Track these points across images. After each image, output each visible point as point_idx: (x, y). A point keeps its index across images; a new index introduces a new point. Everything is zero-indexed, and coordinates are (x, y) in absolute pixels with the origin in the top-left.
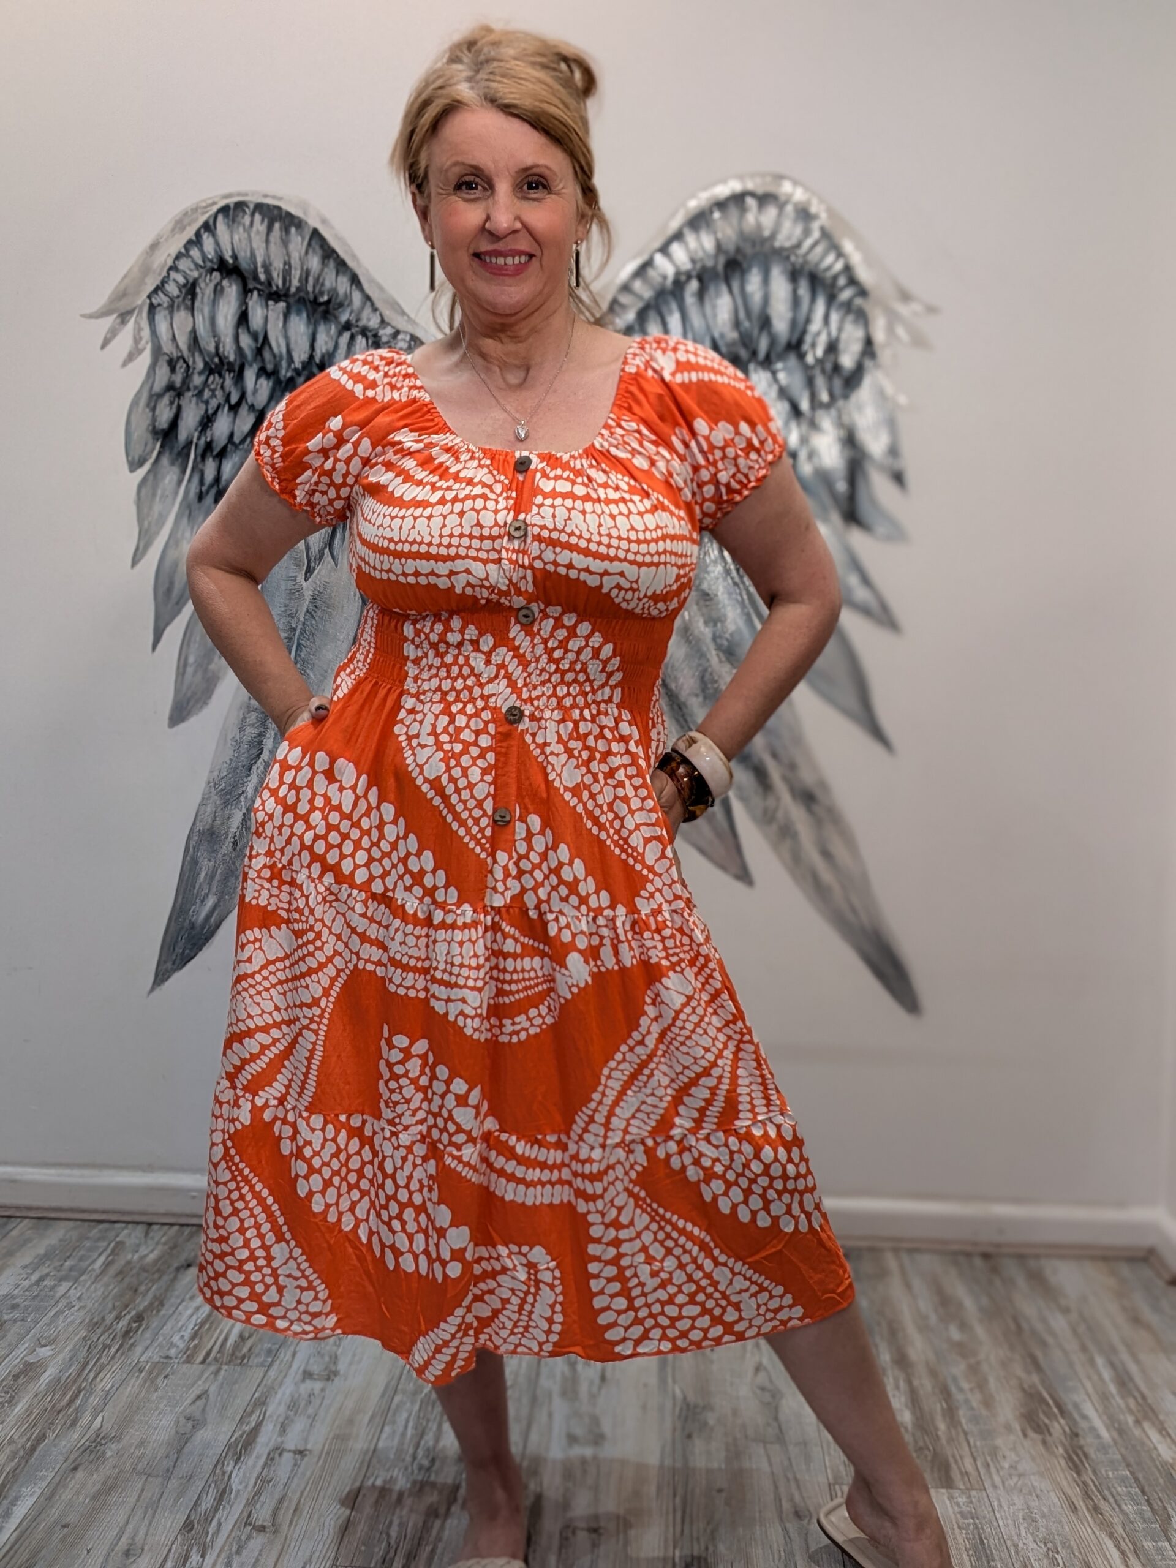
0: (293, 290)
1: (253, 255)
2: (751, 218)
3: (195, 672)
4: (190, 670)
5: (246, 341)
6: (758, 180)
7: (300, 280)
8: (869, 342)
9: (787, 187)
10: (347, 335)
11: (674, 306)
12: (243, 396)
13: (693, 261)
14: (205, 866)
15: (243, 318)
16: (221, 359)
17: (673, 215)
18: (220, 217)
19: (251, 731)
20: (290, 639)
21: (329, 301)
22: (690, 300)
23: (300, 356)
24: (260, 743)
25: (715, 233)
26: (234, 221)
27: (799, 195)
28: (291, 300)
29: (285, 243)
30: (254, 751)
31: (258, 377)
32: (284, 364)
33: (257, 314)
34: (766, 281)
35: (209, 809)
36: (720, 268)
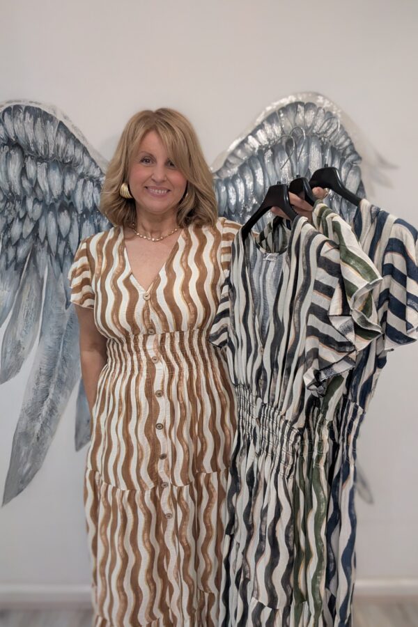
0: (50, 156)
1: (26, 137)
2: (300, 116)
3: (11, 356)
4: (8, 355)
5: (26, 184)
6: (305, 96)
7: (54, 150)
8: (361, 184)
9: (320, 100)
10: (82, 181)
11: (259, 164)
12: (26, 214)
13: (269, 140)
14: (24, 449)
15: (23, 172)
16: (12, 193)
17: (259, 115)
18: (6, 114)
19: (42, 385)
20: (60, 339)
21: (71, 162)
22: (267, 161)
23: (57, 191)
24: (47, 390)
25: (281, 125)
26: (14, 117)
27: (327, 105)
28: (50, 162)
29: (44, 130)
30: (45, 395)
31: (34, 204)
32: (48, 196)
33: (31, 169)
34: (308, 151)
35: (24, 422)
36: (284, 144)
